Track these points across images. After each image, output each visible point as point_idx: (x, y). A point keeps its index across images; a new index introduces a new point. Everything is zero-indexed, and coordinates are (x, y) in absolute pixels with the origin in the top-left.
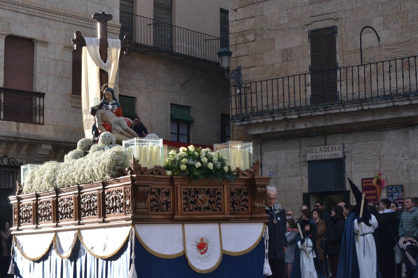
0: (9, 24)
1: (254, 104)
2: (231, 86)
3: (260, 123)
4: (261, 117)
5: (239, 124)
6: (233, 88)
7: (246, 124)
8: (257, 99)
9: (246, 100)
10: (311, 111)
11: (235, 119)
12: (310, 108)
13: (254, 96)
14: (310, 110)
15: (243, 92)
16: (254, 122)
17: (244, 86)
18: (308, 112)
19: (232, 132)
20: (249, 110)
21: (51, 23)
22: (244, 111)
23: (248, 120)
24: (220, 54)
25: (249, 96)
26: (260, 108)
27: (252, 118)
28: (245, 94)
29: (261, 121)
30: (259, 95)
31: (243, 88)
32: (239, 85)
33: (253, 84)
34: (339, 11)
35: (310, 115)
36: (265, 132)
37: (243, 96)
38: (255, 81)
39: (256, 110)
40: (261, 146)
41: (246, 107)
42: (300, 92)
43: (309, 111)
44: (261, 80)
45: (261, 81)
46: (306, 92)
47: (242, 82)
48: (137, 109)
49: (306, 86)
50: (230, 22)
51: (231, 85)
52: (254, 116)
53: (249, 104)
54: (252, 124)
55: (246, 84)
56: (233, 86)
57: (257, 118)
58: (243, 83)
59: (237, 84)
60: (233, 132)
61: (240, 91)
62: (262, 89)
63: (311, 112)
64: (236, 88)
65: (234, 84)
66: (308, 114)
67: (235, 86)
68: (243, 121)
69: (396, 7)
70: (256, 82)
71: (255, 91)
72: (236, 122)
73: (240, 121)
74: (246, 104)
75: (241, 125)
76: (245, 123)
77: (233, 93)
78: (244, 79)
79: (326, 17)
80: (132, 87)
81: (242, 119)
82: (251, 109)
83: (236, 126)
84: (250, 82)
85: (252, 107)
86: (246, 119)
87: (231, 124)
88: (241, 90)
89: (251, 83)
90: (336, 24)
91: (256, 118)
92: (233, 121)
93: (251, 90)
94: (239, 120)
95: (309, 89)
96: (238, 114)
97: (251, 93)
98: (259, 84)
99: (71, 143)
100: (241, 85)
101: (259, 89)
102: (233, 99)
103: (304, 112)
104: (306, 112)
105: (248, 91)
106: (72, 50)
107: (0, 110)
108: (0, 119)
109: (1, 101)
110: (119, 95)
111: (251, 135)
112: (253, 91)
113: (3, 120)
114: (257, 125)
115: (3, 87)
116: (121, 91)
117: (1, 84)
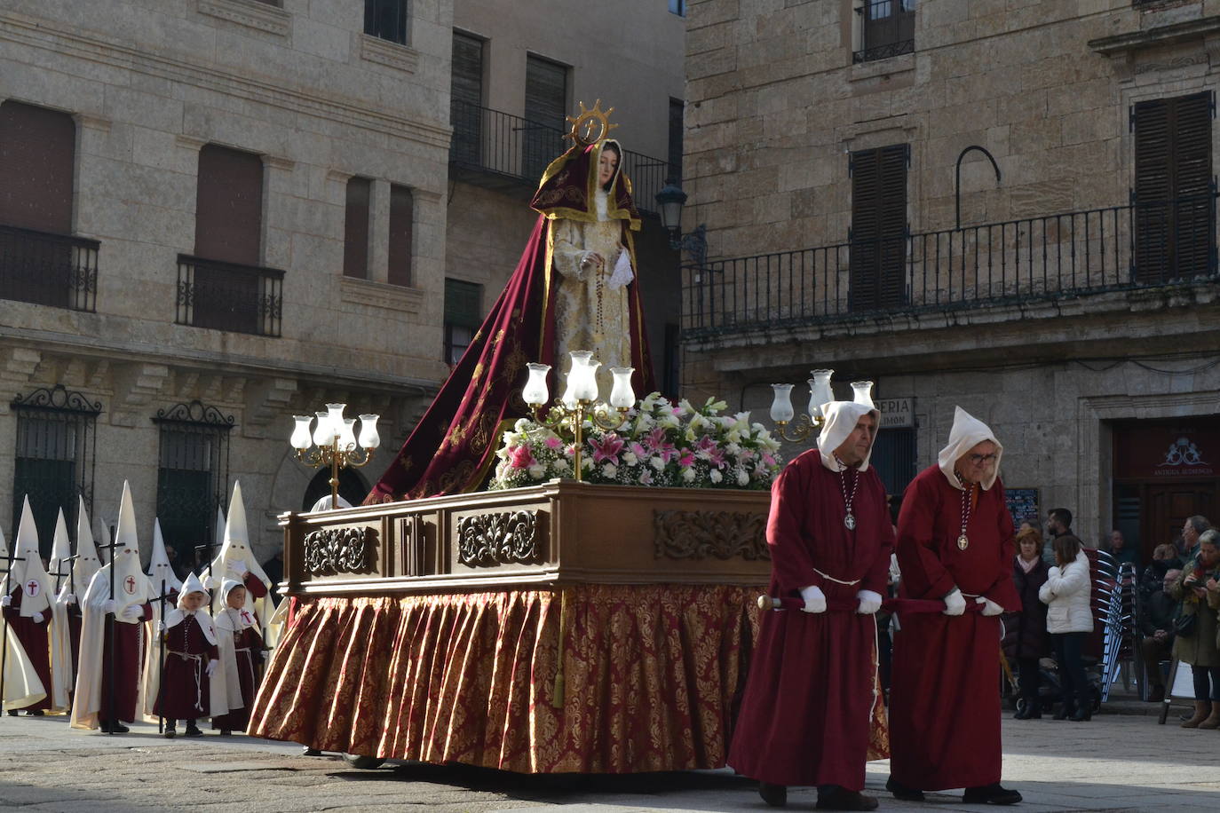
0: (208, 121)
1: (730, 308)
2: (681, 268)
3: (740, 347)
4: (740, 335)
5: (697, 347)
6: (685, 273)
7: (711, 350)
8: (735, 296)
9: (712, 299)
10: (849, 325)
11: (688, 337)
12: (846, 320)
13: (729, 288)
14: (845, 323)
15: (709, 280)
16: (728, 344)
17: (709, 267)
18: (841, 328)
19: (682, 364)
20: (718, 318)
21: (302, 121)
22: (707, 321)
23: (715, 341)
24: (663, 199)
25: (719, 290)
26: (740, 316)
27: (723, 337)
28: (712, 285)
29: (743, 343)
30: (740, 288)
31: (708, 273)
32: (700, 264)
33: (729, 265)
34: (915, 112)
35: (845, 334)
36: (750, 367)
37: (707, 290)
38: (734, 258)
39: (733, 318)
40: (743, 395)
41: (712, 313)
42: (826, 286)
43: (843, 326)
44: (745, 256)
45: (746, 259)
46: (838, 285)
47: (706, 258)
49: (838, 272)
50: (685, 130)
51: (683, 264)
52: (728, 332)
53: (718, 305)
54: (723, 349)
55: (712, 264)
56: (684, 267)
57: (735, 336)
58: (708, 261)
59: (695, 262)
60: (684, 366)
61: (701, 277)
62: (746, 275)
63: (848, 328)
64: (694, 271)
65: (689, 263)
66: (841, 332)
67: (690, 268)
68: (706, 341)
69: (1038, 106)
70: (734, 261)
71: (732, 280)
72: (689, 344)
73: (699, 343)
74: (712, 306)
75: (701, 351)
76: (709, 346)
77: (685, 283)
78: (711, 254)
79: (887, 124)
80: (475, 263)
81: (703, 337)
82: (722, 317)
83: (689, 352)
84: (724, 259)
85: (724, 313)
86: (711, 338)
87: (681, 346)
88: (705, 275)
89: (723, 262)
90: (909, 141)
91: (731, 337)
92: (684, 342)
93: (723, 278)
94: (696, 341)
95: (845, 278)
96: (695, 326)
97: (723, 284)
98: (740, 264)
99: (338, 378)
100: (704, 267)
101: (740, 275)
102: (685, 295)
103: (832, 326)
104: (837, 326)
105: (717, 278)
106: (346, 181)
107: (187, 304)
108: (186, 323)
109: (187, 284)
110: (446, 279)
111: (721, 372)
112: (729, 278)
113: (192, 325)
114: (734, 351)
115: (192, 253)
116: (446, 271)
117: (189, 247)
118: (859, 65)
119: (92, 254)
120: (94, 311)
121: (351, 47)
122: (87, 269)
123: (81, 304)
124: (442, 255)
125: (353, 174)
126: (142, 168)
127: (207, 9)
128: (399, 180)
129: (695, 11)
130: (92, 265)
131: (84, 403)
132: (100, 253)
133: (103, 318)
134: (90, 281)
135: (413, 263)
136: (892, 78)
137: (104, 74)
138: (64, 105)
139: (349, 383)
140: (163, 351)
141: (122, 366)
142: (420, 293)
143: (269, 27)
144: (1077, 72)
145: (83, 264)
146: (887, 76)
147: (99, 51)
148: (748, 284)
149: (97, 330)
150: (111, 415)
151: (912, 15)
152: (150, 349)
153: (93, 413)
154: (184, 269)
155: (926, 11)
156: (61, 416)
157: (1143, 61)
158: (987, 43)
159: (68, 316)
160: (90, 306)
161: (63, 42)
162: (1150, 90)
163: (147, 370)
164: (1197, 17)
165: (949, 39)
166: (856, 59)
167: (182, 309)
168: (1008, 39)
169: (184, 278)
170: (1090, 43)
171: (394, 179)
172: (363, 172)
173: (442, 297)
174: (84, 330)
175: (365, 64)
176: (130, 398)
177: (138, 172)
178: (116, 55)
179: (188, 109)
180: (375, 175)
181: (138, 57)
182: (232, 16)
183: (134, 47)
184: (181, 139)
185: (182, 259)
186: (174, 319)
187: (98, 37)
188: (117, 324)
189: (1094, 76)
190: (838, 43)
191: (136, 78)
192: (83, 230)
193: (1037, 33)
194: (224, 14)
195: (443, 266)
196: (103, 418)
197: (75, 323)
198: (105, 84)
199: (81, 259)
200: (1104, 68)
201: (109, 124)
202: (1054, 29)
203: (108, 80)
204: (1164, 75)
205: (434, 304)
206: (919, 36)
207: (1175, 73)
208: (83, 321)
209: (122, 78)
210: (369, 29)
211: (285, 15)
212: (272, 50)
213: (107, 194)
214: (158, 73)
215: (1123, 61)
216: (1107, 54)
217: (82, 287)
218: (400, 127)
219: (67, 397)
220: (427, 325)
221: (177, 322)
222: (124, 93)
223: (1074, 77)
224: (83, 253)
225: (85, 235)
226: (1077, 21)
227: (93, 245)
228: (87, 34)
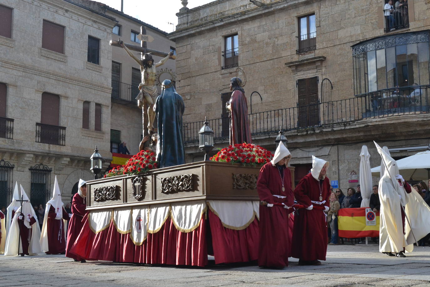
0: (44, 86)
1: (189, 136)
3: (192, 147)
4: (192, 143)
9: (185, 134)
13: (189, 131)
14: (221, 139)
16: (189, 146)
17: (184, 125)
18: (220, 141)
20: (186, 139)
21: (70, 86)
25: (186, 131)
26: (192, 138)
27: (188, 144)
28: (184, 130)
29: (193, 146)
30: (192, 130)
33: (189, 124)
39: (190, 139)
40: (193, 160)
41: (185, 138)
42: (216, 130)
45: (194, 123)
46: (219, 129)
48: (121, 138)
49: (219, 126)
53: (186, 136)
54: (188, 147)
55: (184, 124)
57: (191, 144)
62: (194, 127)
66: (220, 142)
69: (272, 81)
70: (191, 123)
71: (190, 128)
74: (185, 136)
80: (118, 125)
82: (187, 139)
85: (188, 138)
89: (187, 124)
91: (190, 144)
95: (221, 127)
97: (188, 130)
98: (192, 124)
101: (192, 127)
103: (218, 141)
105: (186, 128)
106: (83, 102)
107: (39, 137)
108: (38, 142)
109: (39, 131)
110: (111, 129)
111: (187, 154)
112: (189, 128)
113: (41, 142)
114: (191, 148)
115: (40, 122)
116: (112, 127)
117: (39, 121)
118: (223, 70)
119: (12, 123)
120: (12, 139)
121: (84, 66)
122: (10, 127)
123: (9, 137)
124: (110, 123)
125: (85, 100)
126: (26, 99)
127: (44, 55)
128: (98, 102)
129: (178, 56)
130: (12, 126)
131: (9, 165)
132: (14, 122)
133: (15, 141)
134: (11, 130)
135: (102, 125)
136: (232, 73)
137: (15, 72)
138: (4, 81)
139: (84, 158)
140: (32, 150)
141: (20, 154)
142: (104, 133)
143: (61, 60)
144: (282, 72)
145: (9, 125)
146: (231, 73)
147: (13, 66)
148: (194, 130)
149: (13, 144)
150: (17, 168)
151: (238, 56)
152: (28, 149)
153: (12, 168)
154: (38, 127)
155: (241, 55)
156: (3, 168)
157: (299, 69)
158: (258, 64)
159: (5, 140)
160: (11, 137)
161: (3, 63)
162: (301, 76)
163: (28, 155)
164: (313, 57)
165: (247, 63)
166: (222, 69)
167: (37, 138)
168: (263, 63)
169: (38, 129)
170: (286, 64)
171: (96, 102)
172: (88, 100)
173: (110, 134)
174: (9, 144)
175: (88, 70)
176: (23, 163)
177: (25, 100)
178: (18, 67)
179: (39, 82)
180: (91, 101)
181: (24, 68)
182: (51, 57)
183: (23, 65)
184: (36, 91)
185: (37, 124)
186: (35, 140)
187: (13, 62)
188: (19, 142)
189: (287, 73)
190: (218, 64)
191: (24, 74)
192: (9, 116)
193: (271, 61)
194: (49, 56)
195: (110, 125)
196: (15, 169)
197: (7, 142)
198: (15, 75)
199: (9, 124)
200: (290, 70)
201: (16, 86)
202: (275, 60)
203: (16, 74)
204: (305, 72)
205: (108, 137)
206: (239, 62)
207: (308, 72)
208: (9, 141)
209: (20, 74)
210: (89, 60)
211: (66, 56)
212: (62, 66)
213: (16, 106)
214: (30, 72)
215: (294, 68)
216: (290, 67)
217: (9, 132)
218: (98, 87)
219: (5, 163)
220: (106, 142)
221: (36, 142)
222: (21, 78)
223: (281, 73)
224: (9, 122)
225: (10, 117)
226: (281, 58)
227: (12, 120)
228: (10, 61)
